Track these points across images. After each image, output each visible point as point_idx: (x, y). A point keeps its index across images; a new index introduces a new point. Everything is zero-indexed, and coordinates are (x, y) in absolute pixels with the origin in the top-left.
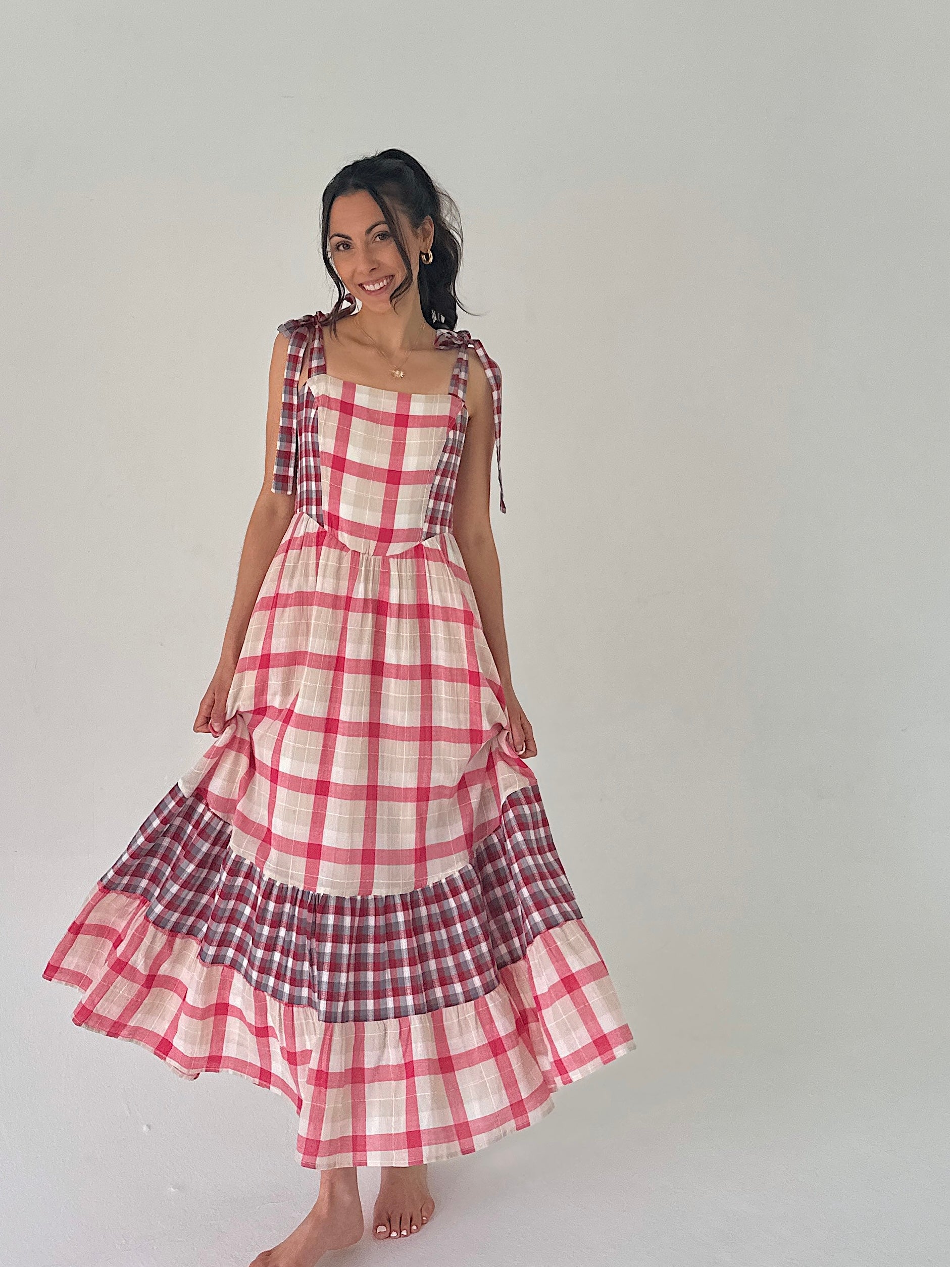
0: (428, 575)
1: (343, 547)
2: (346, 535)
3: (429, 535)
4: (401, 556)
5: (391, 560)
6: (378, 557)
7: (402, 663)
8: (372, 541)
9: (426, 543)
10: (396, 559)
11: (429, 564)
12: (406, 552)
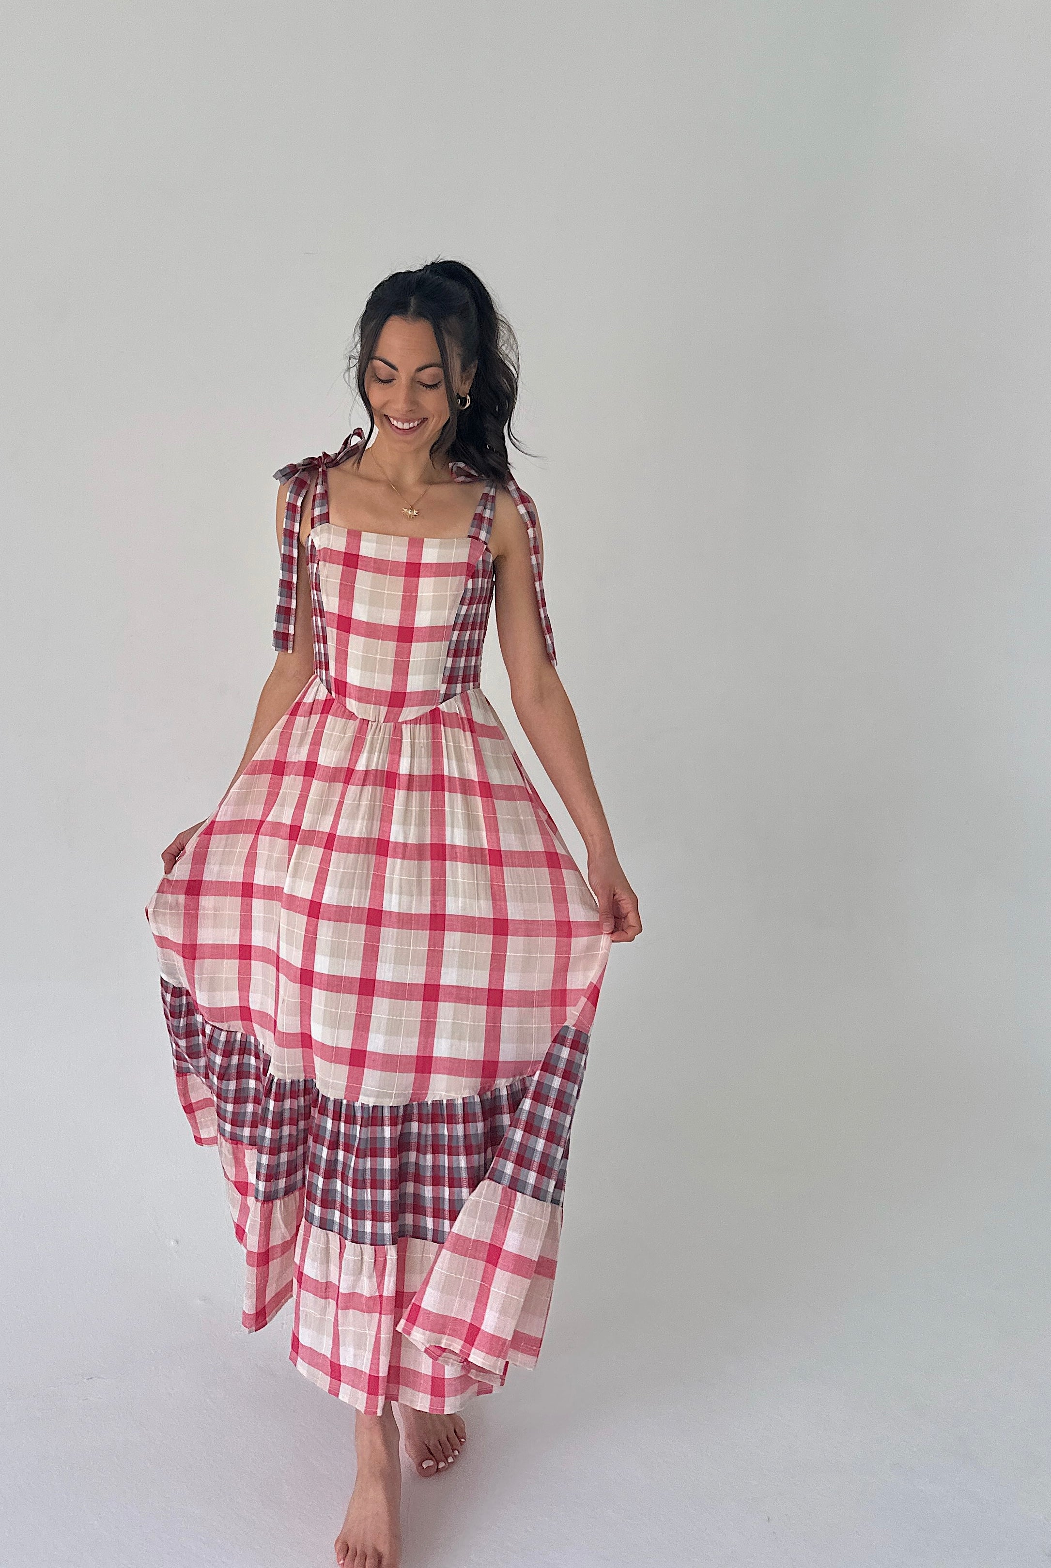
0: (444, 741)
1: (351, 716)
2: (353, 702)
3: (447, 697)
4: (416, 721)
5: (404, 726)
6: (389, 724)
7: (410, 842)
8: (382, 707)
9: (443, 707)
10: (409, 725)
11: (447, 730)
12: (421, 717)
